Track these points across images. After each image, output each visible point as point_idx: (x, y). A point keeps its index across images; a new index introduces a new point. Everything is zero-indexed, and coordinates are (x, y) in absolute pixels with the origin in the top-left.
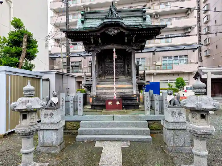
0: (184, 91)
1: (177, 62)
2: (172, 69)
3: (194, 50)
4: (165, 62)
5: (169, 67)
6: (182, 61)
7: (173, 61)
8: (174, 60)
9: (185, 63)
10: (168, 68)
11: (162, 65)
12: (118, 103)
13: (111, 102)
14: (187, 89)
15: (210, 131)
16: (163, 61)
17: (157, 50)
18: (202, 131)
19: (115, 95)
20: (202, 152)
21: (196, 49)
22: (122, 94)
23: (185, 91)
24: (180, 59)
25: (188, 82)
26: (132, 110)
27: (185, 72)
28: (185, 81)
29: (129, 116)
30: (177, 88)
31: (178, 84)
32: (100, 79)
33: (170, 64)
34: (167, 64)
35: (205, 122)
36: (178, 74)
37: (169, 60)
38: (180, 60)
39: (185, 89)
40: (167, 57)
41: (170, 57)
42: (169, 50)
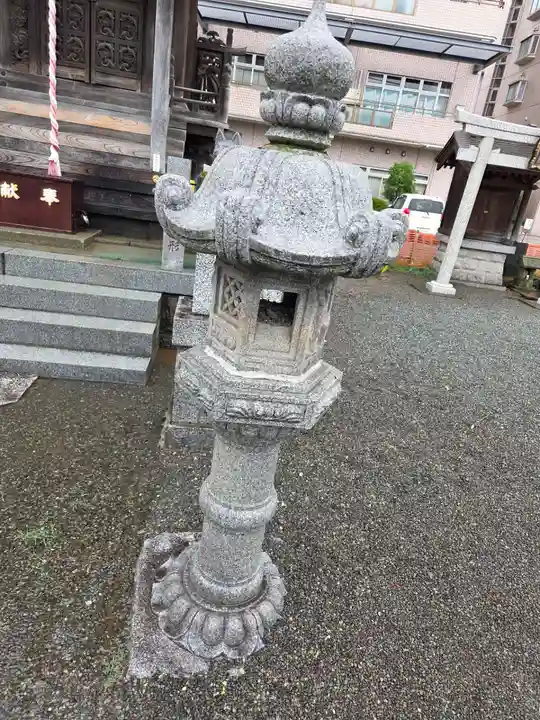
0: (402, 210)
1: (412, 104)
2: (390, 127)
3: (479, 64)
4: (371, 96)
5: (383, 120)
6: (428, 105)
7: (400, 95)
8: (404, 92)
9: (435, 114)
10: (377, 122)
11: (358, 106)
12: (49, 196)
13: (14, 187)
14: (413, 206)
15: (292, 409)
16: (368, 88)
17: (354, 36)
18: (239, 405)
19: (54, 155)
20: (236, 509)
21: (486, 63)
22: (100, 161)
23: (406, 212)
24: (427, 93)
25: (426, 186)
26: (124, 240)
27: (428, 146)
28: (418, 181)
29: (83, 264)
30: (387, 201)
31: (394, 185)
32: (16, 74)
33: (386, 105)
34: (376, 104)
35: (283, 344)
36: (403, 149)
37: (390, 92)
38: (423, 96)
39: (406, 205)
40: (385, 76)
41: (394, 79)
42: (398, 45)
